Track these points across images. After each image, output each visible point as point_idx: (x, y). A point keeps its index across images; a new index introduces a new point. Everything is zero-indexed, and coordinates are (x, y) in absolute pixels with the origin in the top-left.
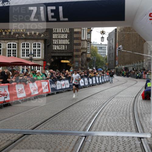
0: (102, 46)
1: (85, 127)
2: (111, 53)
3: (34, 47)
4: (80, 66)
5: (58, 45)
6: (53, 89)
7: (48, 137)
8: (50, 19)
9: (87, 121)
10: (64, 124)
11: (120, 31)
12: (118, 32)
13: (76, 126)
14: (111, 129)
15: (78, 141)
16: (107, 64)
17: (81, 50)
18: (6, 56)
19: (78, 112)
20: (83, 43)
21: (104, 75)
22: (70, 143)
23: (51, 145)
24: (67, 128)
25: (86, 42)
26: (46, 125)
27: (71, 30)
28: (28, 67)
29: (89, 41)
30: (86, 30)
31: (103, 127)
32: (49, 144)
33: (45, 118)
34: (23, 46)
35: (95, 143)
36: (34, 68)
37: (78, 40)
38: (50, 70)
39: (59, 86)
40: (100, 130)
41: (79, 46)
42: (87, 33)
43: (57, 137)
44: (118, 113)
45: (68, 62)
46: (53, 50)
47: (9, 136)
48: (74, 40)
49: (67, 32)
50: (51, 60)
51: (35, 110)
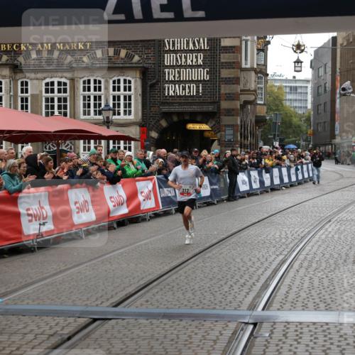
0: (298, 85)
1: (254, 299)
2: (322, 102)
3: (114, 90)
4: (237, 138)
5: (180, 82)
6: (167, 201)
7: (158, 327)
8: (157, 13)
9: (259, 285)
10: (199, 292)
11: (345, 44)
12: (341, 45)
13: (230, 298)
14: (322, 305)
15: (235, 336)
16: (310, 131)
17: (241, 96)
18: (42, 115)
19: (234, 260)
20: (244, 78)
21: (302, 162)
22: (215, 341)
23: (163, 347)
24: (205, 302)
25: (253, 73)
26: (149, 295)
27: (214, 42)
28: (100, 143)
29: (261, 72)
30: (253, 41)
31: (300, 299)
32: (160, 345)
33: (146, 276)
34: (84, 88)
35: (280, 340)
36: (117, 145)
37: (232, 70)
38: (158, 150)
40: (293, 307)
41: (235, 86)
42: (256, 51)
43: (179, 325)
44: (340, 262)
45: (205, 127)
46: (166, 97)
47: (53, 324)
48: (223, 68)
49: (203, 48)
50: (160, 124)
51: (120, 257)
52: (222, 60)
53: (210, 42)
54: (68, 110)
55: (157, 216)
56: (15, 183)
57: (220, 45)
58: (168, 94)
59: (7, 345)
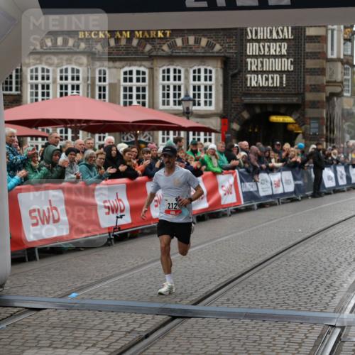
3: (194, 79)
4: (323, 131)
5: (263, 72)
6: (250, 196)
7: (239, 327)
9: (346, 286)
10: (282, 292)
13: (316, 299)
15: (321, 339)
17: (327, 88)
18: (119, 104)
19: (319, 259)
20: (330, 69)
22: (300, 344)
23: (245, 349)
24: (289, 302)
25: (339, 64)
26: (230, 294)
27: (298, 32)
28: (179, 134)
29: (348, 63)
30: (339, 31)
32: (242, 346)
33: (227, 274)
34: (164, 77)
36: (196, 137)
37: (318, 61)
39: (264, 186)
41: (321, 77)
42: (342, 41)
43: (261, 326)
45: (289, 119)
46: (248, 87)
47: (130, 321)
48: (307, 58)
49: (287, 37)
50: (242, 116)
51: (199, 253)
52: (307, 50)
53: (294, 31)
54: (147, 100)
55: (238, 211)
56: (93, 174)
57: (305, 34)
58: (251, 85)
59: (83, 341)
